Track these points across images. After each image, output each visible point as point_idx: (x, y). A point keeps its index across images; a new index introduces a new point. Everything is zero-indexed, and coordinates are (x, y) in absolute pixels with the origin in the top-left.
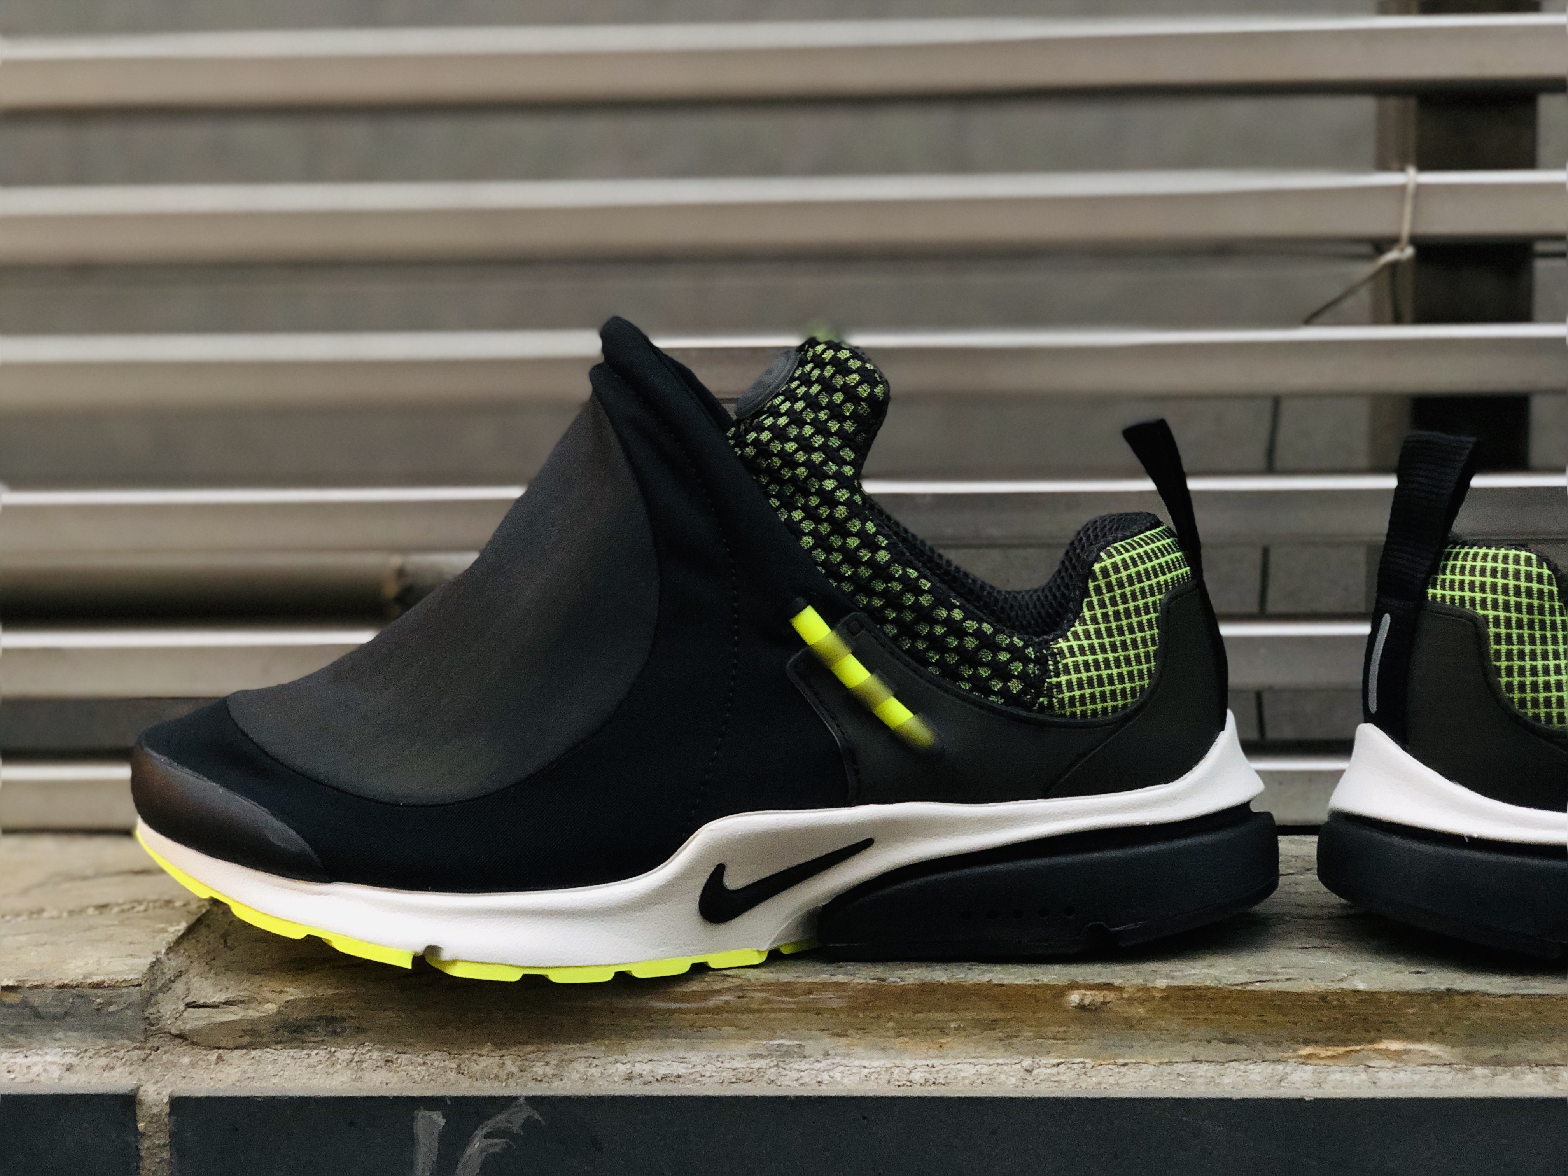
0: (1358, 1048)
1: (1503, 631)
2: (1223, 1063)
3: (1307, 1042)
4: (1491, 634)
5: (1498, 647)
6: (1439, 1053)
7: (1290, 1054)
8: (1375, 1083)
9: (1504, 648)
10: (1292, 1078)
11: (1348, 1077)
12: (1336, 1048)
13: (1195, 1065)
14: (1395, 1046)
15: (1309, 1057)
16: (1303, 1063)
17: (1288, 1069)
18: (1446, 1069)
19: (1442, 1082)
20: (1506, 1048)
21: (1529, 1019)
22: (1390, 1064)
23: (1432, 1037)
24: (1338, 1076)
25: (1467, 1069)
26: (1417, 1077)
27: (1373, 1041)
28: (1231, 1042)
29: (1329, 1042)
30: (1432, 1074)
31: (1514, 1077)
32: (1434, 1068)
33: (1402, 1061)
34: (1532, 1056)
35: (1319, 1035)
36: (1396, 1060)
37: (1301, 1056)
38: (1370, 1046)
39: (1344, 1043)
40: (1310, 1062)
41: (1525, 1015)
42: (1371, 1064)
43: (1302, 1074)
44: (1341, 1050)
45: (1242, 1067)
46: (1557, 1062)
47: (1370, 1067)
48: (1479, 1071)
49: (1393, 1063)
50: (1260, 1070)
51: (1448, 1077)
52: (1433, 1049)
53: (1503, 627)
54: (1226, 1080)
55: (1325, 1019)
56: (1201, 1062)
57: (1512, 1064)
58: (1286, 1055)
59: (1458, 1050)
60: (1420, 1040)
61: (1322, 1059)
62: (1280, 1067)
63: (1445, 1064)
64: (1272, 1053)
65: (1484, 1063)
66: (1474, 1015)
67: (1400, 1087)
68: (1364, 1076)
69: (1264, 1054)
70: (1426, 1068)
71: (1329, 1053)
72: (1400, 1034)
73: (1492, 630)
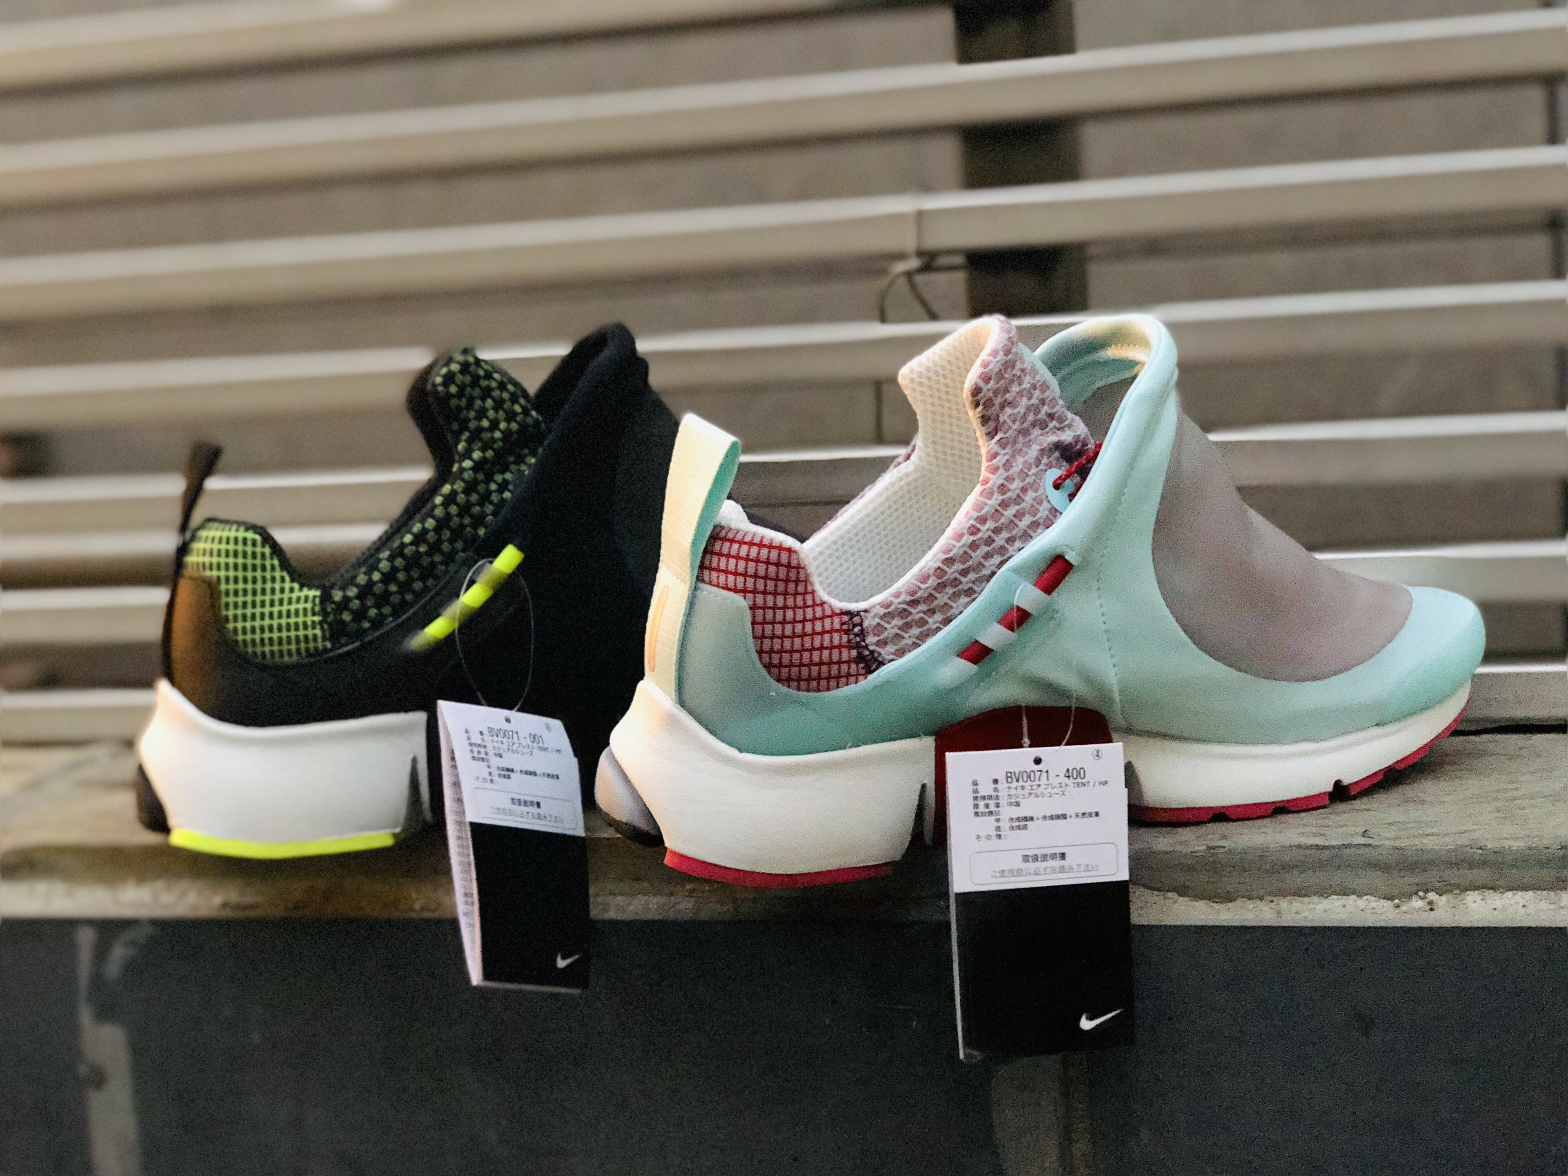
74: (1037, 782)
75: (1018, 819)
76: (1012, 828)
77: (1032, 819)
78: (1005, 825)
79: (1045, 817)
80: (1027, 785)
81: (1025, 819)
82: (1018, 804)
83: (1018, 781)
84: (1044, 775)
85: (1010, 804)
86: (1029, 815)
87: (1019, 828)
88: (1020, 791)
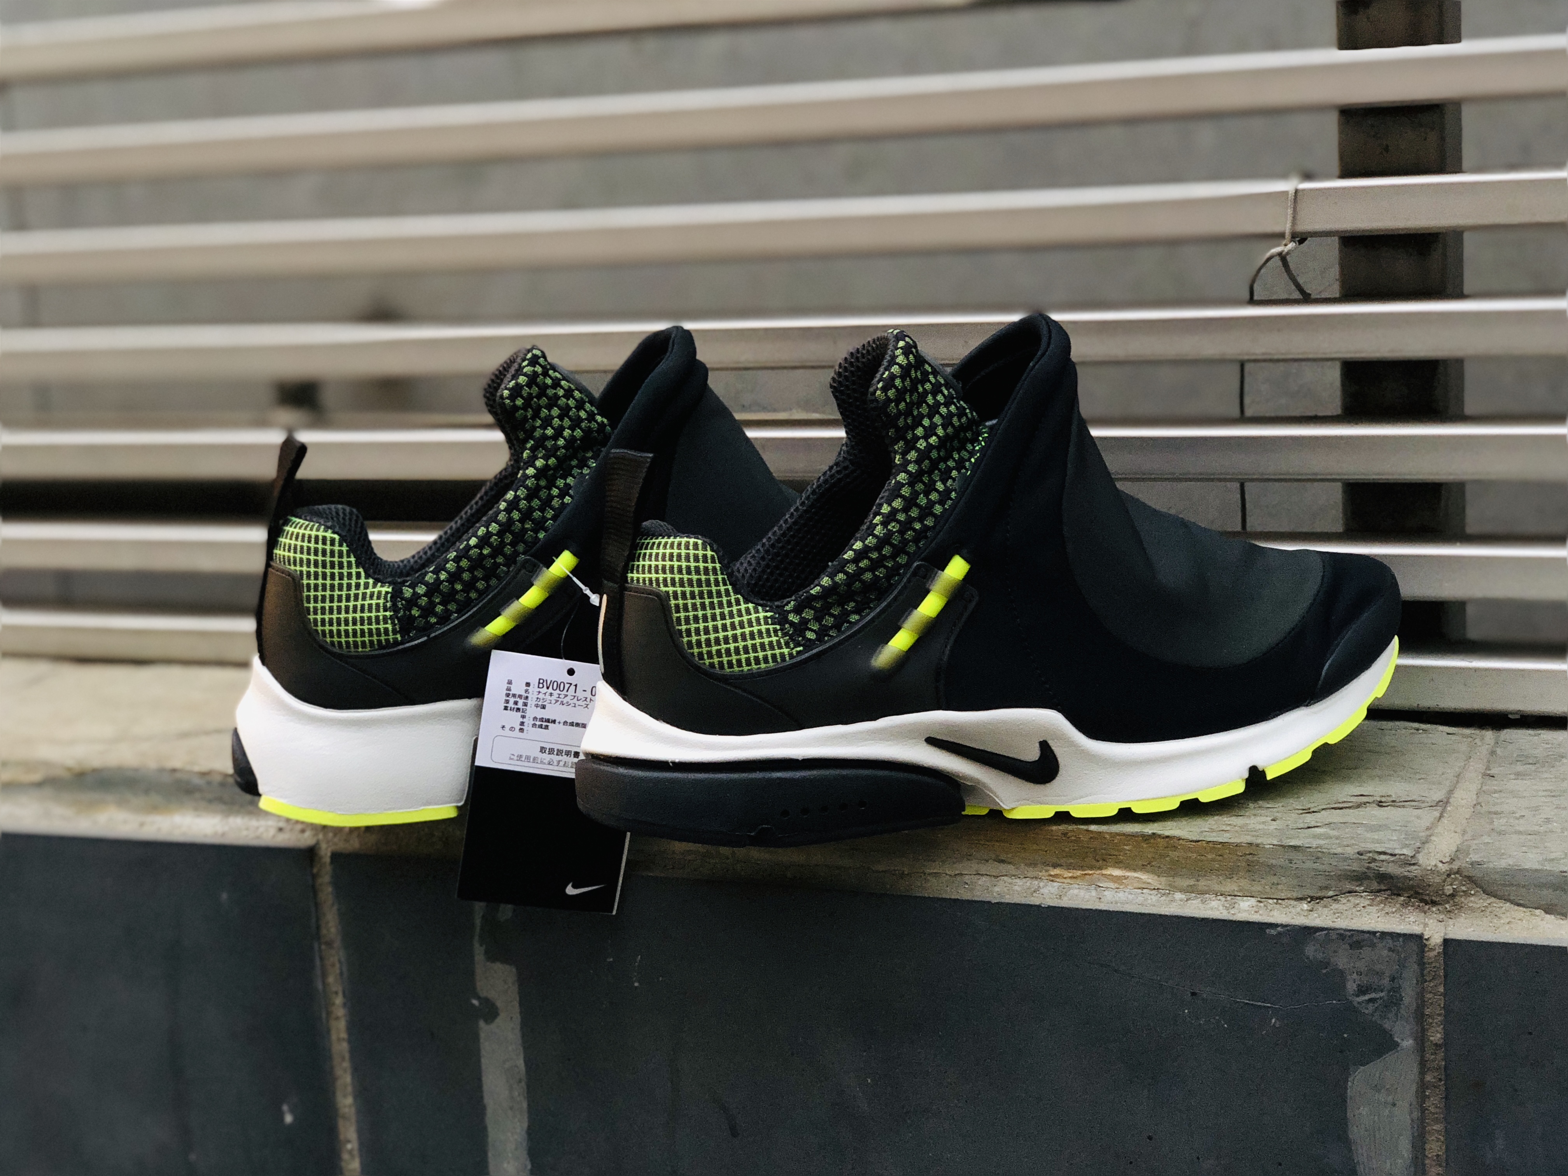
0: (1090, 872)
1: (681, 602)
2: (996, 877)
3: (1055, 866)
4: (673, 605)
5: (678, 615)
6: (1150, 881)
7: (1044, 873)
8: (1100, 898)
9: (682, 615)
10: (1045, 891)
11: (1082, 893)
12: (1074, 871)
13: (978, 877)
14: (1117, 872)
15: (1056, 876)
16: (1052, 881)
17: (1042, 884)
18: (1155, 892)
19: (1149, 901)
20: (1198, 881)
21: (1213, 860)
22: (1113, 885)
23: (1143, 868)
24: (1076, 891)
25: (1169, 894)
26: (1130, 897)
27: (1100, 868)
28: (1003, 861)
29: (1069, 867)
30: (1143, 895)
31: (1203, 902)
32: (1145, 891)
33: (1122, 884)
34: (1217, 887)
35: (1063, 861)
36: (1119, 883)
37: (1051, 875)
38: (1098, 872)
39: (1082, 868)
40: (1058, 880)
41: (1210, 856)
42: (1101, 885)
43: (1050, 888)
44: (1079, 873)
45: (1010, 880)
46: (1236, 893)
47: (1099, 887)
48: (1178, 896)
49: (1116, 885)
50: (1021, 884)
51: (1154, 898)
52: (1144, 876)
53: (680, 599)
54: (996, 889)
55: (1067, 849)
56: (982, 875)
57: (1203, 893)
58: (1040, 874)
59: (1163, 879)
60: (1135, 870)
61: (1065, 878)
62: (1036, 882)
63: (1154, 889)
64: (1031, 872)
65: (1182, 890)
66: (1174, 854)
67: (1116, 903)
68: (1094, 893)
69: (1026, 872)
70: (1140, 891)
71: (1070, 875)
72: (1118, 864)
73: (673, 602)
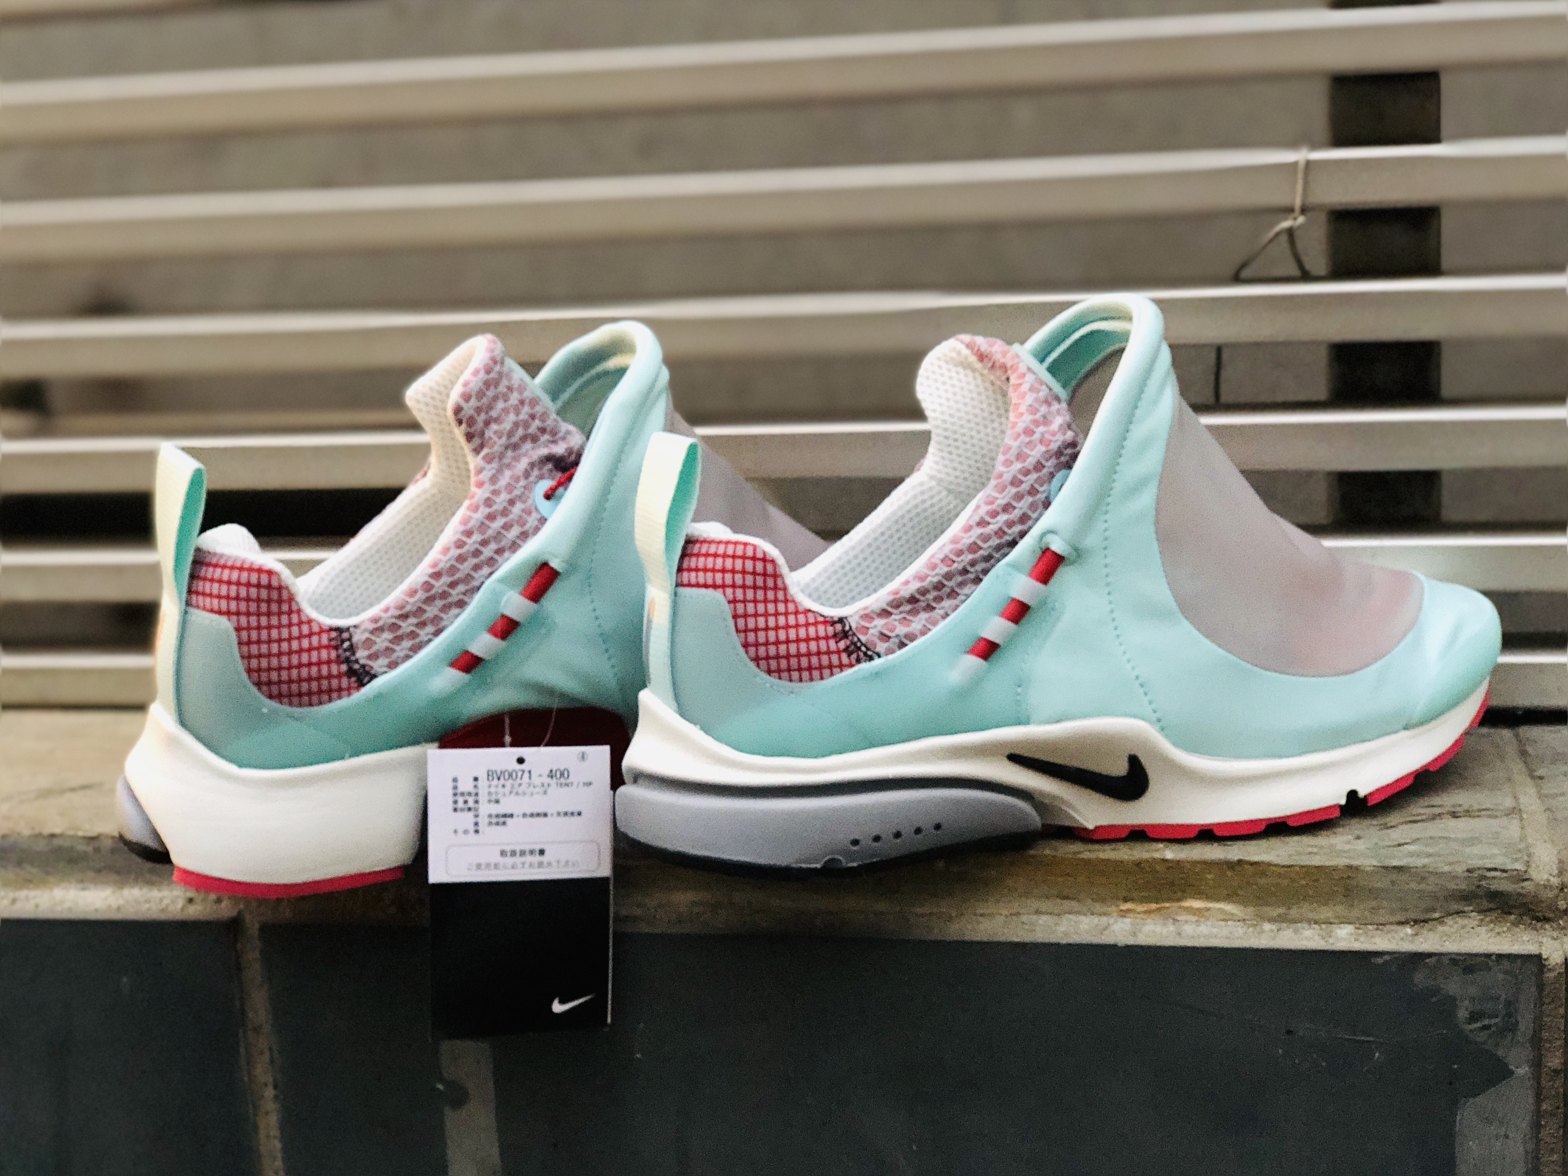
0: (1167, 905)
2: (1059, 915)
3: (1125, 900)
6: (1233, 911)
7: (1113, 908)
8: (1180, 933)
10: (1116, 928)
11: (1158, 929)
12: (1149, 905)
13: (1037, 915)
14: (1197, 904)
15: (1128, 911)
16: (1123, 917)
17: (1112, 921)
18: (1241, 924)
19: (1236, 934)
20: (1289, 909)
21: (1307, 886)
22: (1193, 918)
23: (1225, 898)
24: (1152, 927)
25: (1257, 925)
26: (1215, 931)
27: (1179, 900)
28: (1065, 897)
29: (1143, 900)
30: (1228, 928)
31: (1295, 932)
32: (1230, 923)
33: (1203, 916)
34: (1311, 915)
35: (1134, 894)
36: (1199, 916)
37: (1121, 911)
38: (1176, 904)
39: (1156, 901)
40: (1130, 916)
42: (1181, 919)
43: (1123, 925)
44: (1154, 906)
45: (1074, 918)
46: (1332, 920)
47: (1177, 921)
48: (1267, 926)
49: (1196, 918)
50: (1088, 921)
51: (1241, 931)
52: (1228, 907)
54: (1060, 928)
56: (1042, 913)
57: (1294, 922)
58: (1110, 909)
59: (1250, 909)
60: (1215, 900)
61: (1139, 913)
62: (1105, 919)
63: (1239, 920)
64: (1098, 907)
65: (1271, 920)
66: (1261, 882)
67: (1200, 938)
68: (1172, 928)
69: (1092, 908)
70: (1223, 923)
71: (1144, 909)
72: (1199, 895)
74: (518, 781)
75: (497, 816)
76: (490, 823)
77: (511, 816)
78: (483, 821)
79: (524, 815)
80: (509, 783)
81: (505, 816)
82: (497, 802)
83: (499, 779)
84: (526, 775)
85: (490, 801)
86: (508, 812)
87: (497, 824)
88: (500, 790)
